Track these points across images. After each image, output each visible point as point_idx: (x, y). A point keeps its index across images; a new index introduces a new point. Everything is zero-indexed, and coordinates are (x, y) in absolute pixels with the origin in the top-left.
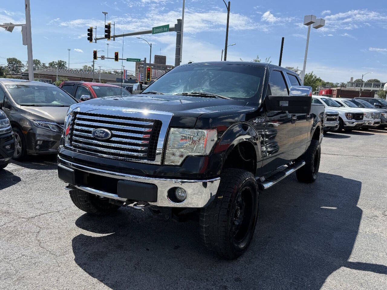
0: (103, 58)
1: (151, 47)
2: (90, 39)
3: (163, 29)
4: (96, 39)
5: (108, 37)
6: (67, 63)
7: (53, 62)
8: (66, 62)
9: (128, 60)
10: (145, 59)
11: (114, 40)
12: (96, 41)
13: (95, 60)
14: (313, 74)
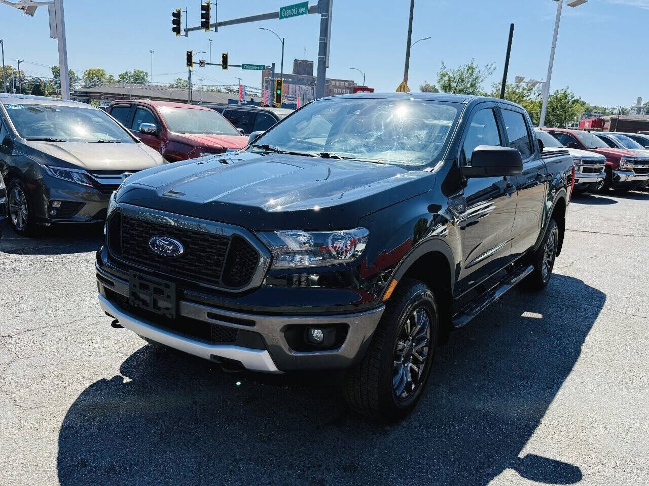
0: (202, 63)
1: (283, 43)
2: (177, 30)
3: (298, 10)
4: (187, 30)
5: (206, 25)
6: (149, 74)
7: (126, 73)
8: (146, 73)
9: (244, 67)
10: (274, 64)
11: (216, 31)
12: (187, 34)
13: (191, 68)
14: (568, 92)
